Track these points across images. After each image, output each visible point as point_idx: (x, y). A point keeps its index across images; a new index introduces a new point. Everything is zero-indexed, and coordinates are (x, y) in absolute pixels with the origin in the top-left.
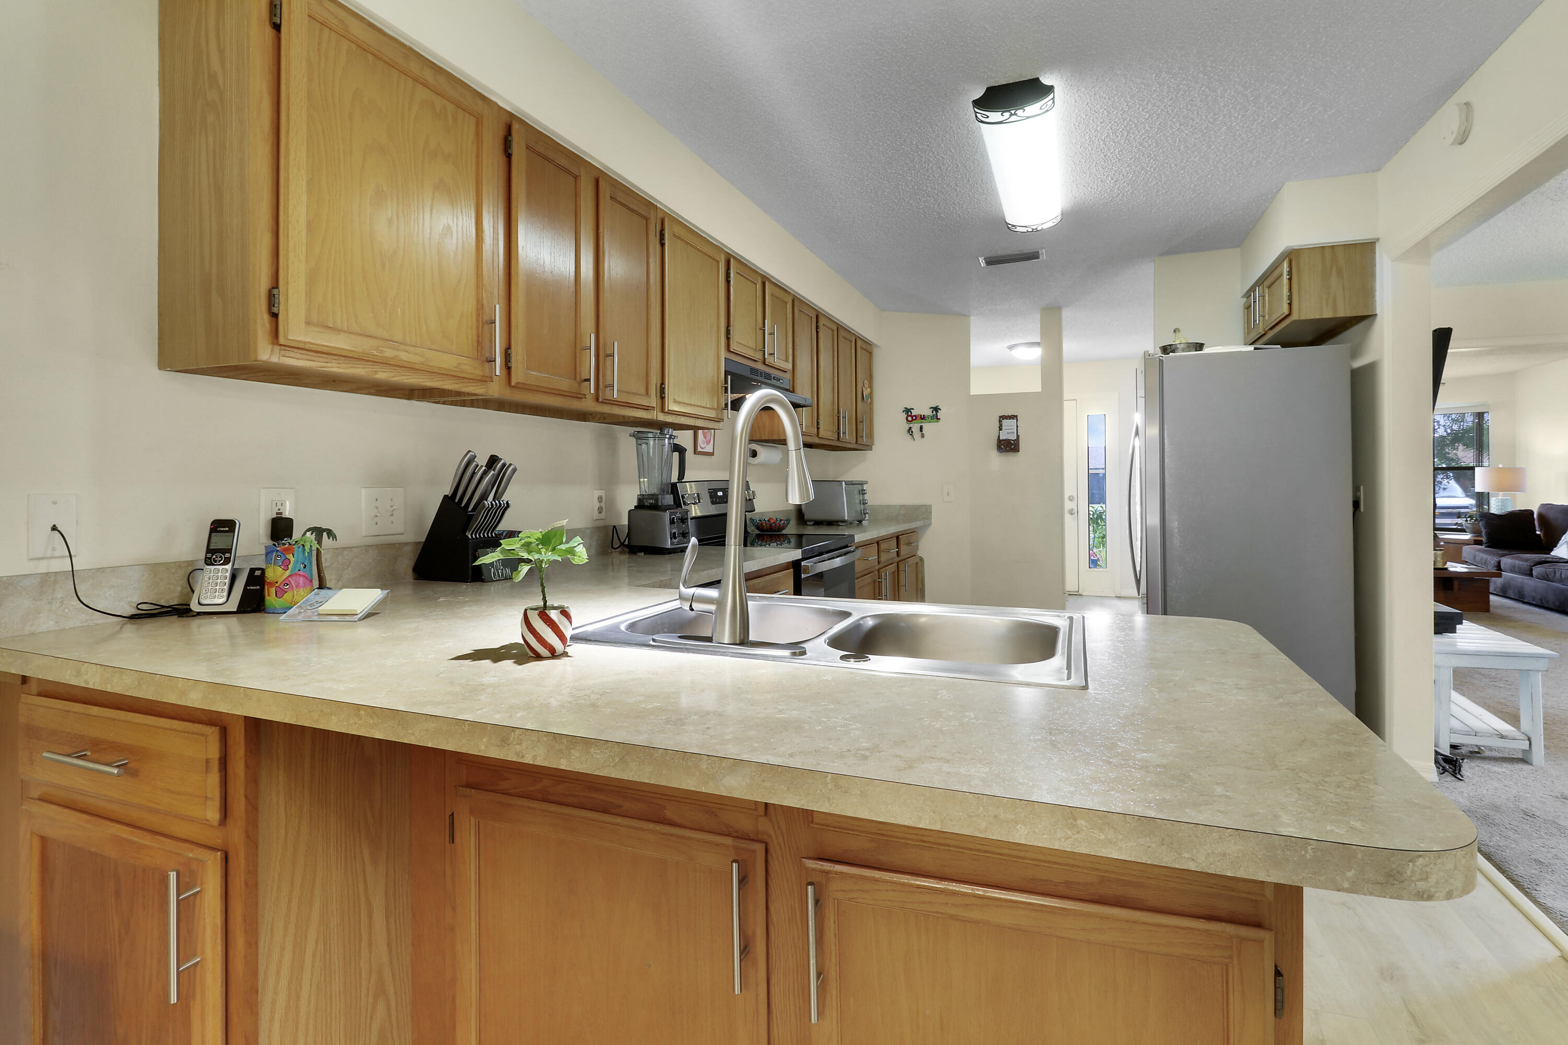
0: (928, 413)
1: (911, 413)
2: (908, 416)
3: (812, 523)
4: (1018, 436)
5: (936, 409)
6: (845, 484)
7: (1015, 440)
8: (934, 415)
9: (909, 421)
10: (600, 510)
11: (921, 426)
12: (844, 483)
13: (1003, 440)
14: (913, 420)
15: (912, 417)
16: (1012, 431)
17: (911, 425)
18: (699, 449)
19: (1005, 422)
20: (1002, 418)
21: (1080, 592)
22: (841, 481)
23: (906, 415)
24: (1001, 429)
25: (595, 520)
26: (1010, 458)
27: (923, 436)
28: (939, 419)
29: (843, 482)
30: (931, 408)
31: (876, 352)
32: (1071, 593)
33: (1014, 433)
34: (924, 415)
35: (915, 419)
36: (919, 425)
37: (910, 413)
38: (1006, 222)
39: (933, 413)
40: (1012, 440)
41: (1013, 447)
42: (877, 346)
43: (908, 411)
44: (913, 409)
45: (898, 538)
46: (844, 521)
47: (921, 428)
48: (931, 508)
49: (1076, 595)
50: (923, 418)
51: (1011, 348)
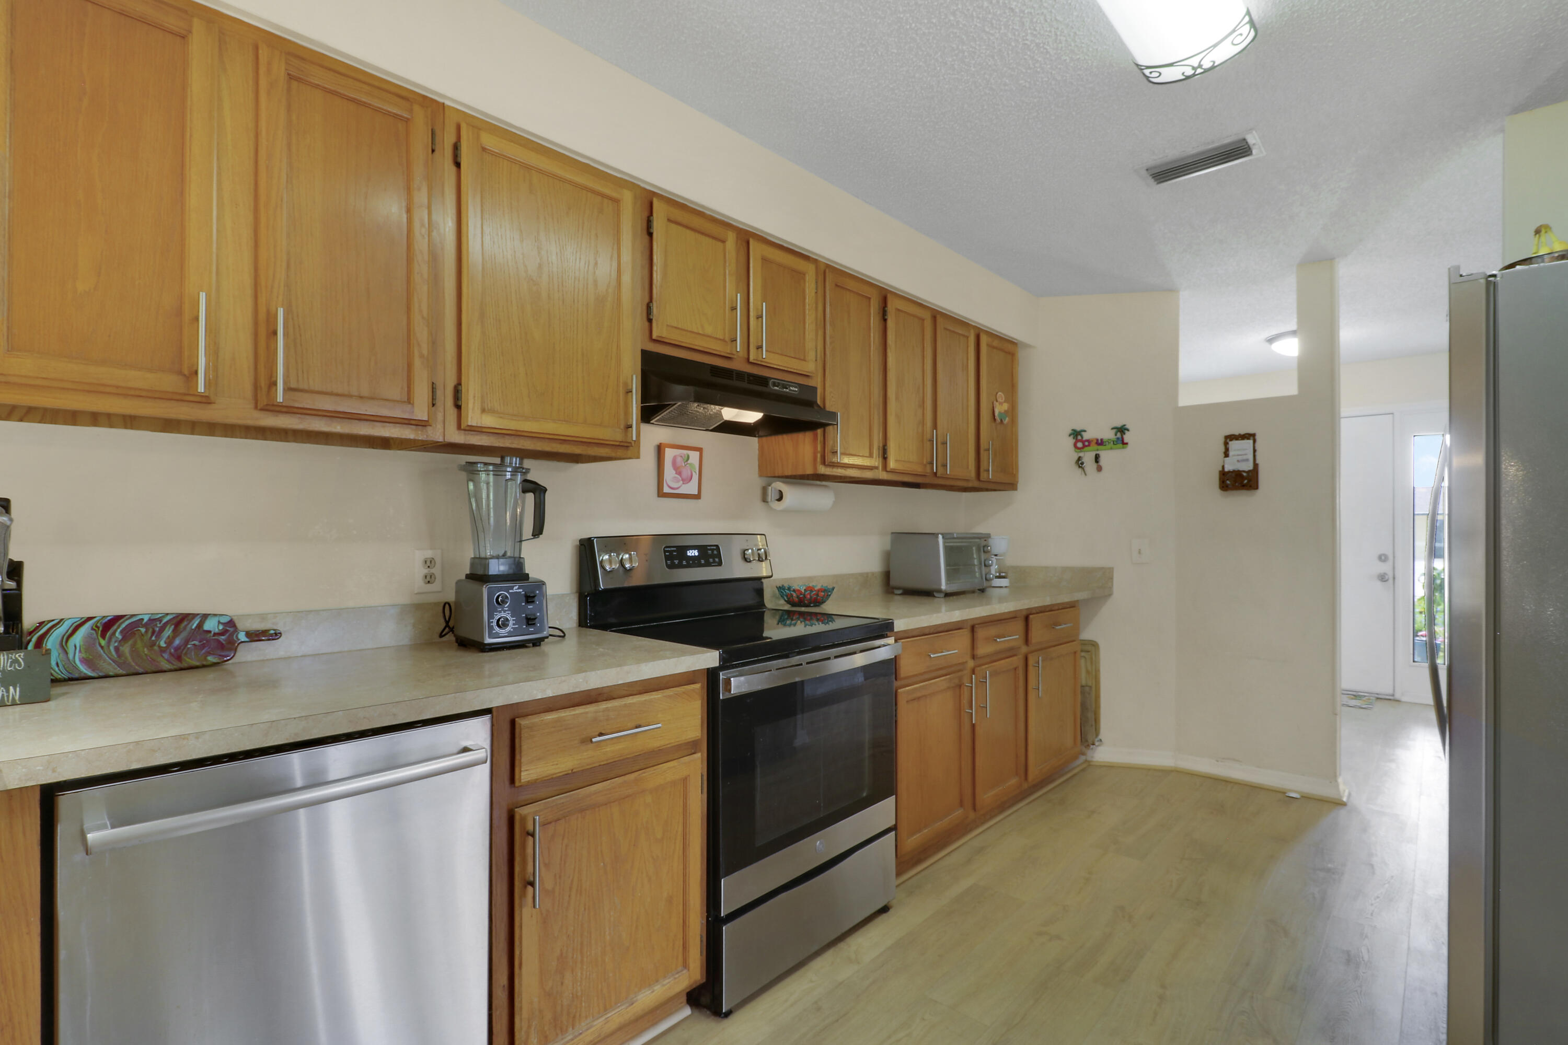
0: (1109, 435)
1: (1082, 438)
2: (1077, 441)
3: (900, 592)
4: (1256, 466)
5: (1122, 430)
6: (943, 538)
7: (1250, 471)
8: (1118, 438)
9: (1079, 448)
10: (429, 579)
11: (1096, 455)
12: (940, 537)
13: (1229, 472)
14: (1084, 446)
15: (1083, 442)
16: (1245, 457)
17: (1081, 454)
18: (666, 490)
19: (1233, 445)
20: (1230, 438)
21: (1397, 696)
22: (935, 535)
23: (1074, 440)
24: (1226, 455)
25: (416, 594)
26: (1240, 500)
27: (1099, 469)
28: (1127, 444)
29: (940, 535)
30: (1112, 429)
31: (1021, 354)
32: (1380, 696)
33: (1247, 460)
34: (1102, 440)
35: (1089, 445)
36: (1093, 454)
37: (1079, 437)
38: (1137, 65)
39: (1116, 435)
40: (1244, 471)
41: (1246, 481)
42: (1026, 346)
43: (1076, 434)
44: (1085, 431)
45: (1027, 618)
46: (940, 591)
47: (1097, 458)
48: (1112, 572)
49: (1390, 700)
50: (1100, 443)
51: (1271, 340)
